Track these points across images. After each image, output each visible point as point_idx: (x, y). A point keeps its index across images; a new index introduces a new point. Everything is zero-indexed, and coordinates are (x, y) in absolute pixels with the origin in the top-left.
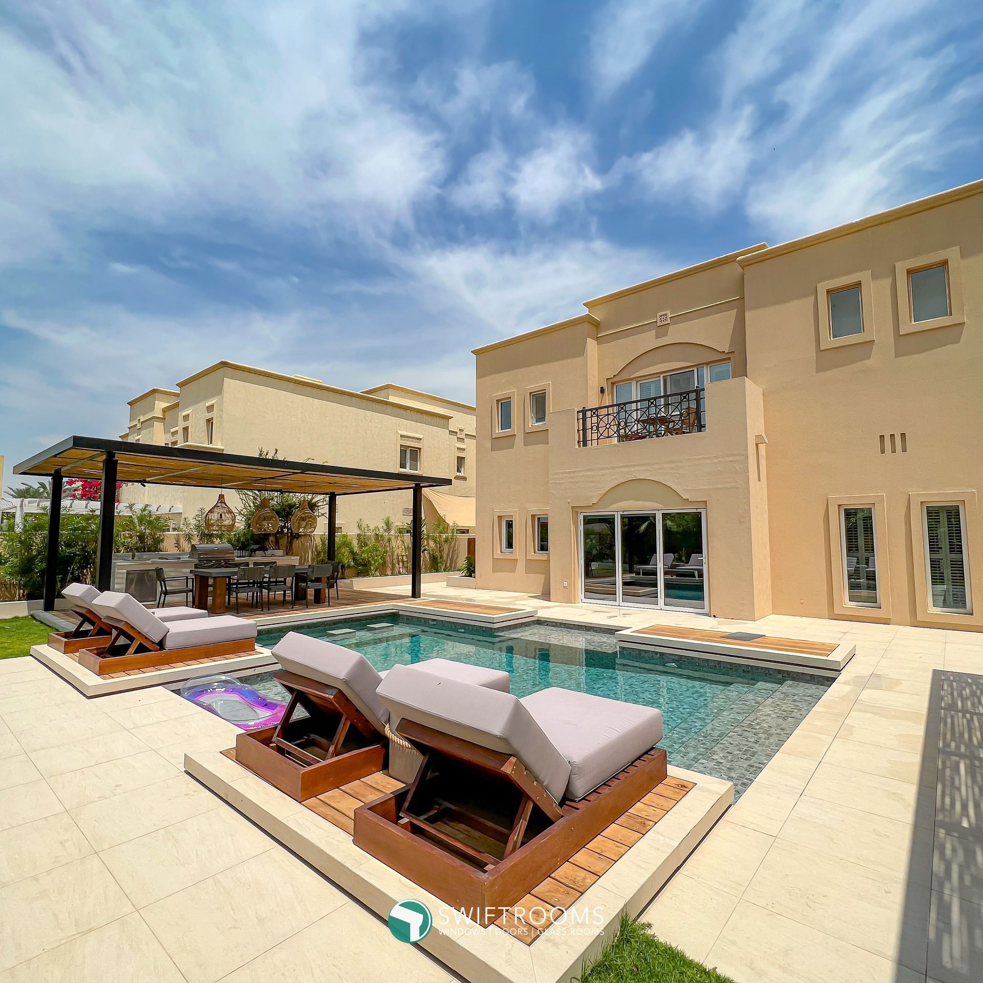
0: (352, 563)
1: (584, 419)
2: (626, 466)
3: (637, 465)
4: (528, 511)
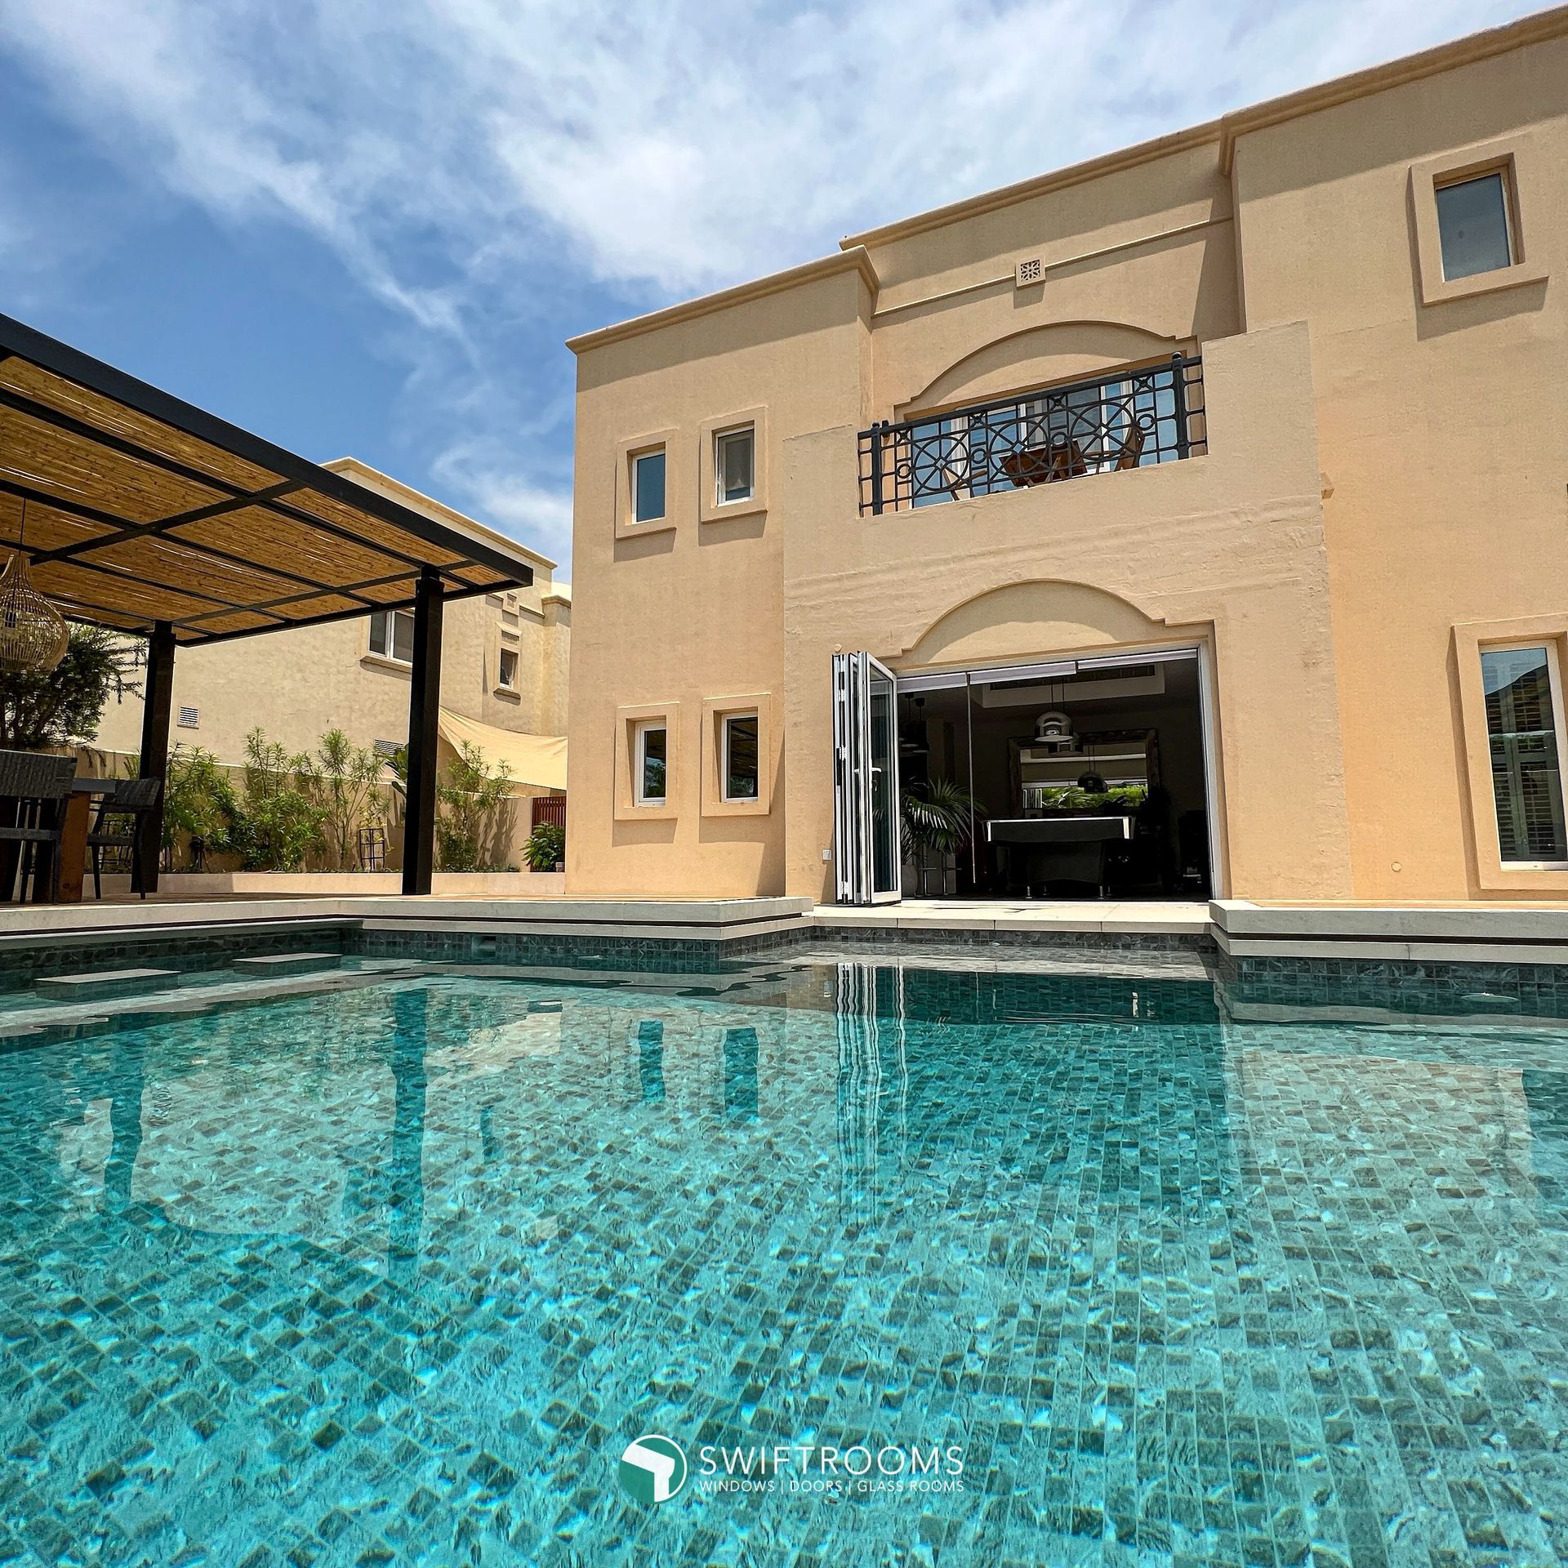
0: (225, 838)
1: (877, 451)
2: (993, 553)
3: (1024, 549)
4: (704, 704)
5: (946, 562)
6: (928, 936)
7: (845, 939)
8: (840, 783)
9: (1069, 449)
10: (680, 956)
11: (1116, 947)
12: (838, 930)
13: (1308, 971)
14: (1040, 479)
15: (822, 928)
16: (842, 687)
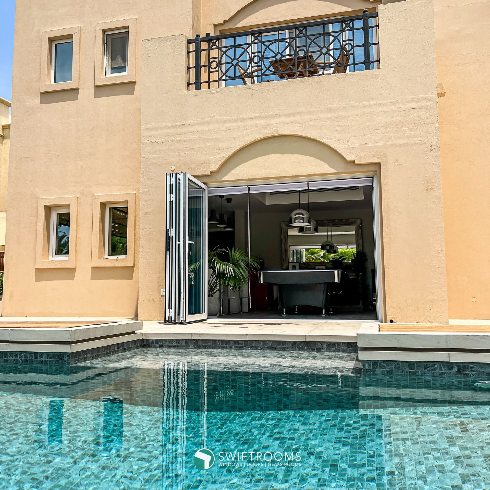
1: (198, 52)
2: (262, 117)
3: (280, 116)
4: (94, 198)
5: (236, 121)
6: (209, 344)
7: (161, 346)
8: (169, 250)
9: (306, 60)
10: (46, 362)
11: (313, 350)
12: (157, 341)
13: (399, 368)
14: (291, 76)
15: (148, 340)
16: (171, 193)
